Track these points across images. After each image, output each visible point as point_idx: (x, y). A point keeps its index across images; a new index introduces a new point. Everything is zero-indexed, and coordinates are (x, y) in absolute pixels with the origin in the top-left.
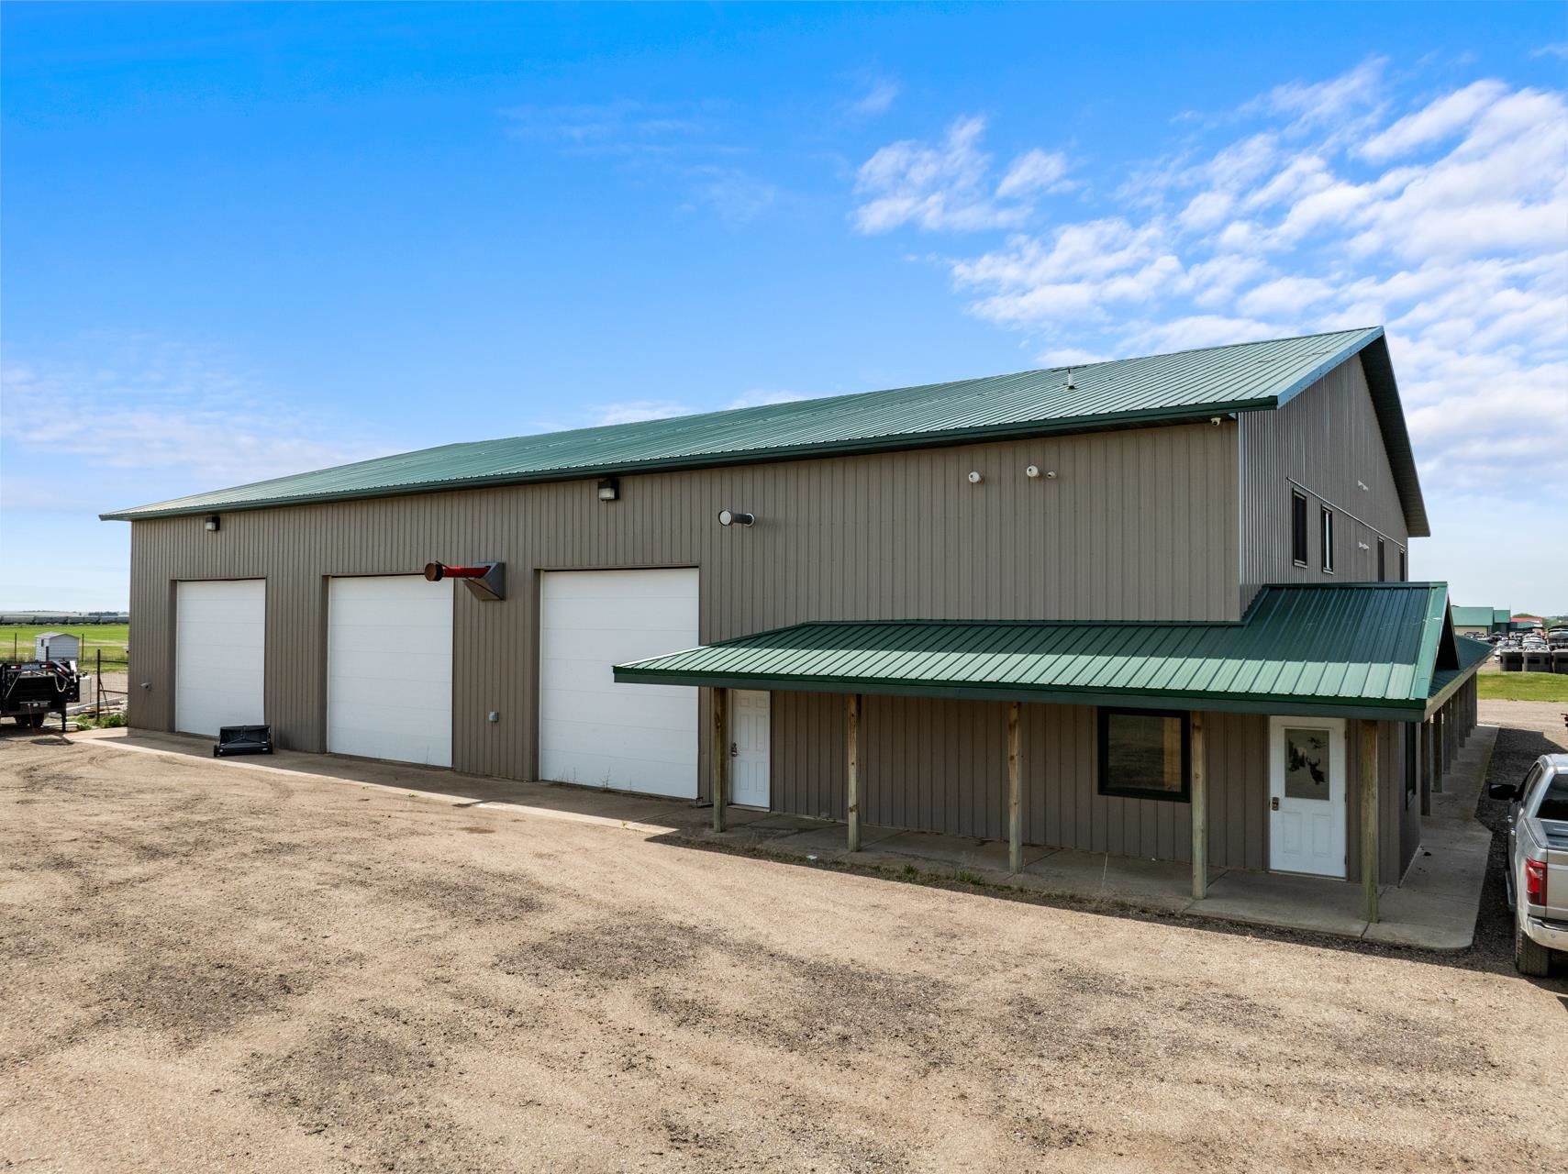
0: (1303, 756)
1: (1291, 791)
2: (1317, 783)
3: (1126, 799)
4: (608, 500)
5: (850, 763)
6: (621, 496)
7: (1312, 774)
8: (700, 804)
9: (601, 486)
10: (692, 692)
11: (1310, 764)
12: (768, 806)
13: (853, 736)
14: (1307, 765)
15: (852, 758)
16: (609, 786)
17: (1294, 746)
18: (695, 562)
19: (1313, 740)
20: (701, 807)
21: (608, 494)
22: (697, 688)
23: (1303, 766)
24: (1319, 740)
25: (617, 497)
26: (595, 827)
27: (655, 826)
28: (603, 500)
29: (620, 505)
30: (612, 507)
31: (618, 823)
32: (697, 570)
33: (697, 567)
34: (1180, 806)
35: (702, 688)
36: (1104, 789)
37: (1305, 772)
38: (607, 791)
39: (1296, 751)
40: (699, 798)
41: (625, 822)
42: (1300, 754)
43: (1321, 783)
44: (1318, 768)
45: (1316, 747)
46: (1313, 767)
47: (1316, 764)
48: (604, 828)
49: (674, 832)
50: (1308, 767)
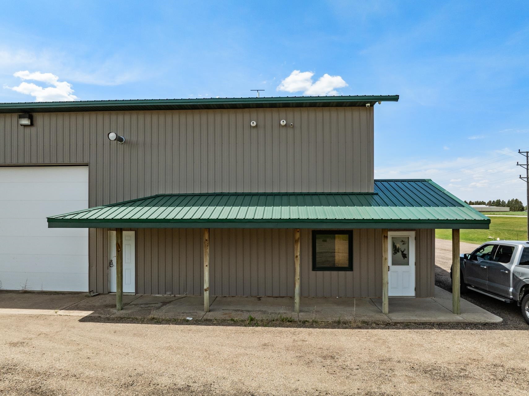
0: (399, 247)
1: (393, 264)
2: (404, 259)
3: (325, 272)
4: (25, 126)
5: (205, 265)
6: (35, 123)
7: (402, 255)
8: (92, 294)
9: (20, 117)
10: (84, 231)
11: (401, 251)
12: (134, 292)
13: (207, 252)
14: (400, 251)
15: (206, 262)
16: (27, 289)
17: (395, 244)
18: (86, 161)
19: (402, 241)
20: (94, 296)
21: (26, 122)
22: (88, 228)
23: (399, 252)
24: (405, 242)
25: (32, 124)
26: (38, 317)
27: (77, 311)
28: (21, 125)
29: (33, 129)
30: (28, 130)
31: (51, 312)
32: (88, 167)
33: (88, 165)
34: (349, 273)
35: (91, 229)
36: (315, 268)
37: (399, 254)
38: (26, 292)
39: (396, 246)
40: (90, 292)
41: (56, 310)
42: (397, 247)
43: (405, 258)
44: (404, 253)
45: (404, 244)
46: (402, 252)
47: (404, 251)
48: (45, 317)
49: (92, 313)
50: (400, 252)
